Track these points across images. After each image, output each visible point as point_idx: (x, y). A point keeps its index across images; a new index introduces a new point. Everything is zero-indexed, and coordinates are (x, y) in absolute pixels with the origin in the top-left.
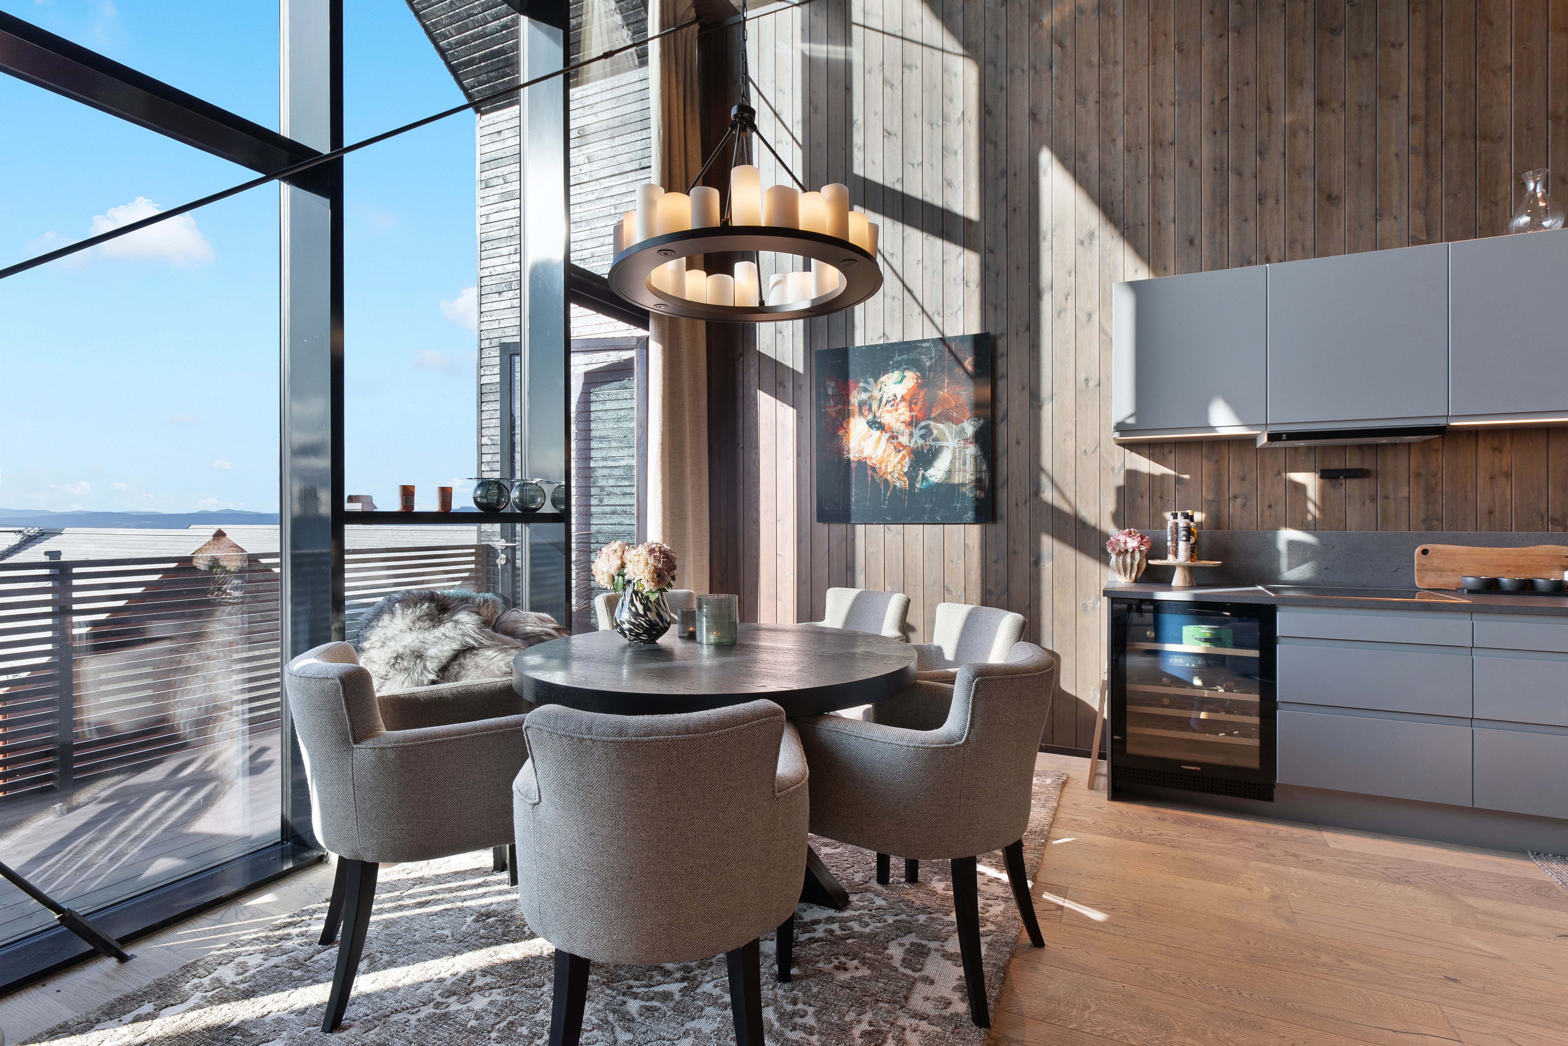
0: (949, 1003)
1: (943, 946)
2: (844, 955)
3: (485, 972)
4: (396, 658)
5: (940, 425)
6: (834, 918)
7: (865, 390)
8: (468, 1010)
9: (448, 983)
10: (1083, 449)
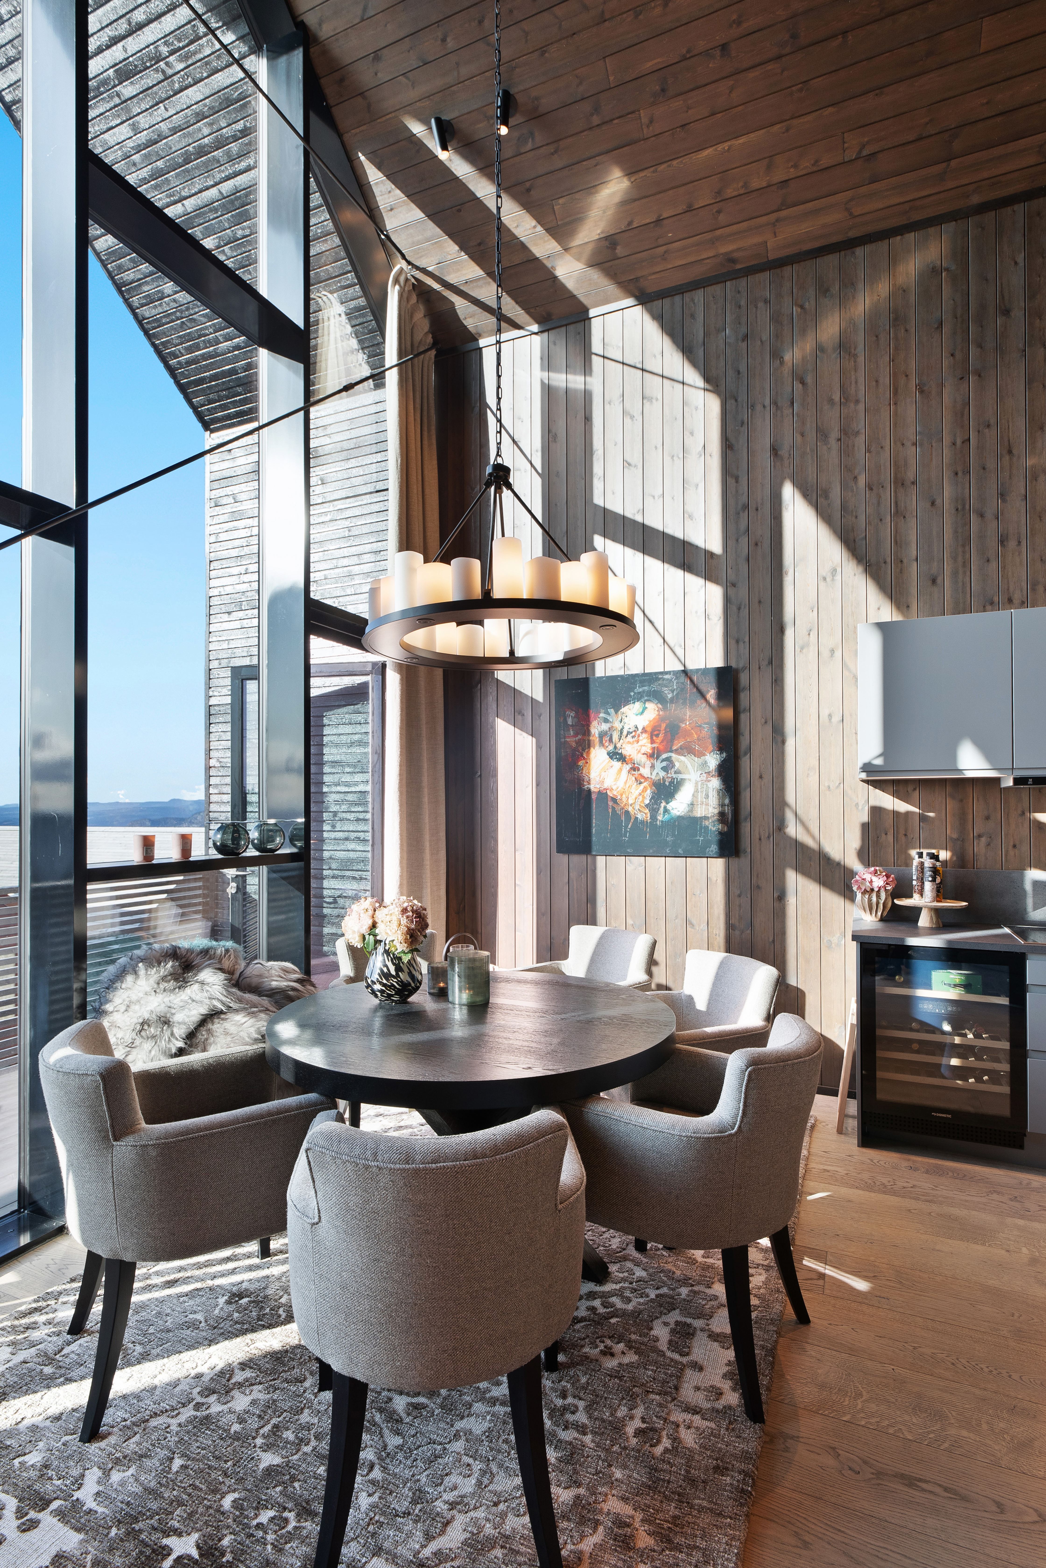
0: (719, 1394)
1: (708, 1325)
2: (610, 1338)
3: (244, 1366)
4: (142, 1024)
5: (682, 758)
6: (595, 1293)
7: (606, 721)
8: (231, 1411)
9: (206, 1379)
10: (827, 785)
